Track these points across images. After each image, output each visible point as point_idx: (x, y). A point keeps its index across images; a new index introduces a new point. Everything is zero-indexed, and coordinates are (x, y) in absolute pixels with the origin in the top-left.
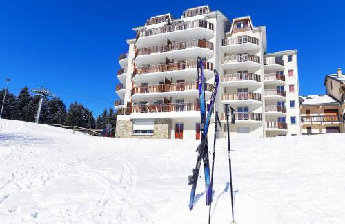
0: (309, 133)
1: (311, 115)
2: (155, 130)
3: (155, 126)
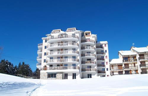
0: (113, 75)
1: (114, 67)
2: (57, 77)
3: (57, 75)
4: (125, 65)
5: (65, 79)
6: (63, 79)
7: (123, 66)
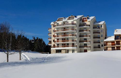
0: (107, 50)
2: (62, 52)
3: (62, 51)
4: (117, 42)
5: (67, 53)
6: (66, 53)
7: (115, 42)
